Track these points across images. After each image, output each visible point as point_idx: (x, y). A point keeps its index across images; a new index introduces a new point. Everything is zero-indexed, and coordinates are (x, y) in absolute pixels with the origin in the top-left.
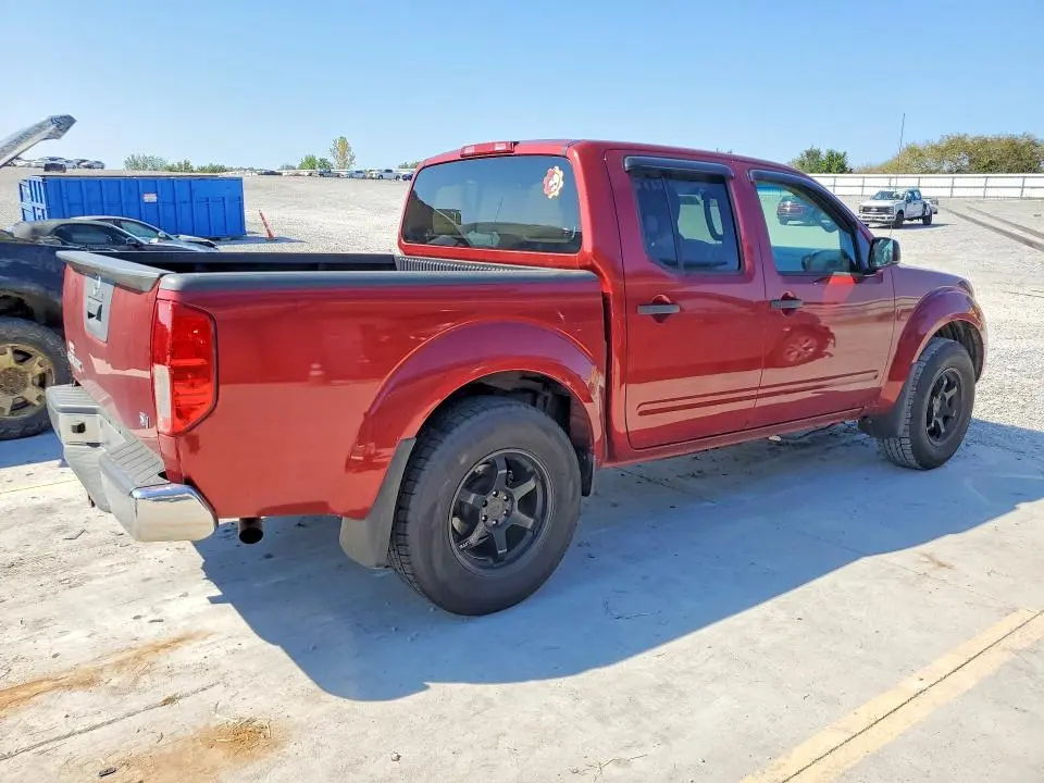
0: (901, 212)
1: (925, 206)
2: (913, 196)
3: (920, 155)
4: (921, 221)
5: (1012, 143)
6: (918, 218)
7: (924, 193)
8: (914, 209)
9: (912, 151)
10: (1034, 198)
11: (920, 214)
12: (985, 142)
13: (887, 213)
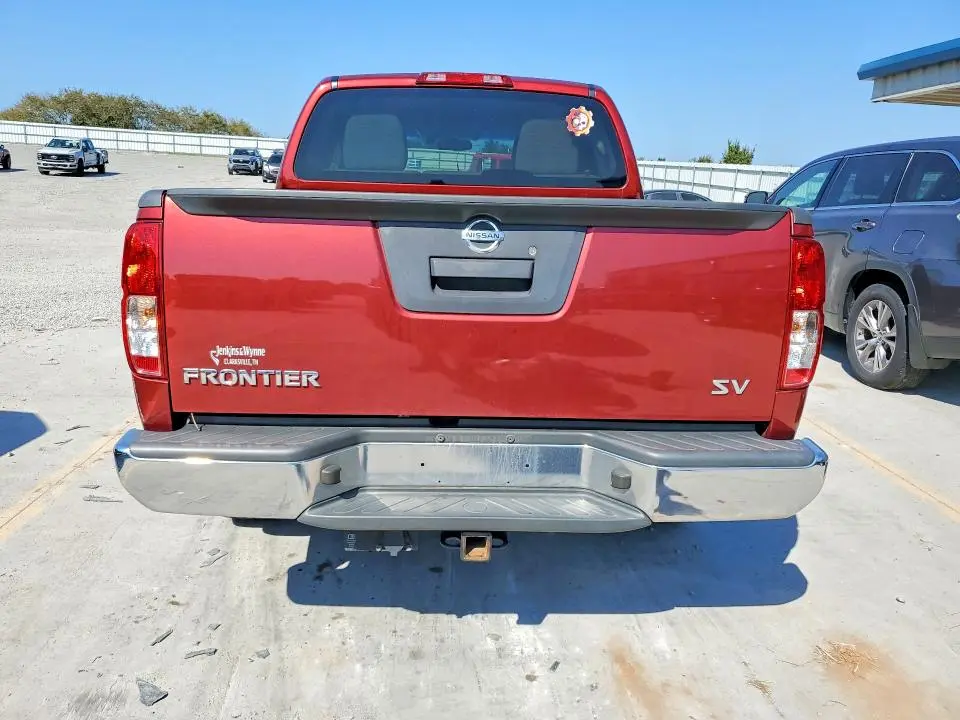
0: (81, 161)
1: (98, 155)
2: (87, 146)
3: (42, 105)
4: (96, 170)
5: (124, 102)
6: (93, 167)
7: (96, 144)
8: (90, 158)
9: (32, 100)
10: (158, 152)
11: (95, 163)
12: (100, 99)
13: (68, 161)
